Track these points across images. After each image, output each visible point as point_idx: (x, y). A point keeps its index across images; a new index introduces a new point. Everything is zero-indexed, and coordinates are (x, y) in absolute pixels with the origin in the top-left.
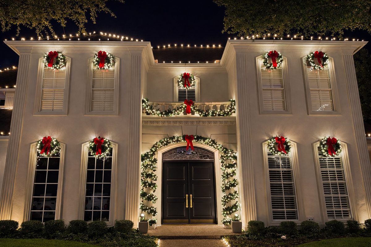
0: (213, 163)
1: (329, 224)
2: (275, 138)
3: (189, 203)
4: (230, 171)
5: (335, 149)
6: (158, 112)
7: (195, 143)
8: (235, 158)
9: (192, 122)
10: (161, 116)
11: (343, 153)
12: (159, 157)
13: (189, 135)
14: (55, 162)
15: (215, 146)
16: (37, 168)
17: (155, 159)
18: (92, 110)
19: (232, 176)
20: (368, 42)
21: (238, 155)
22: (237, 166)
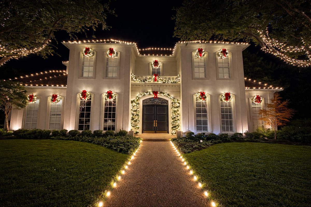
0: (168, 106)
1: (222, 135)
2: (200, 92)
3: (155, 124)
4: (176, 109)
5: (229, 98)
6: (140, 81)
7: (159, 96)
8: (179, 103)
9: (157, 86)
10: (141, 82)
11: (232, 100)
12: (141, 102)
13: (155, 91)
14: (89, 103)
15: (169, 97)
16: (80, 105)
17: (138, 103)
18: (106, 77)
19: (177, 112)
20: (250, 44)
21: (181, 102)
22: (180, 107)
